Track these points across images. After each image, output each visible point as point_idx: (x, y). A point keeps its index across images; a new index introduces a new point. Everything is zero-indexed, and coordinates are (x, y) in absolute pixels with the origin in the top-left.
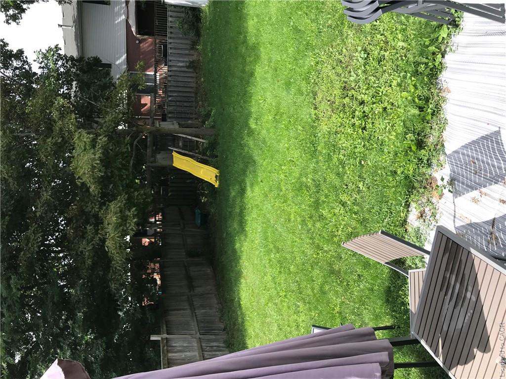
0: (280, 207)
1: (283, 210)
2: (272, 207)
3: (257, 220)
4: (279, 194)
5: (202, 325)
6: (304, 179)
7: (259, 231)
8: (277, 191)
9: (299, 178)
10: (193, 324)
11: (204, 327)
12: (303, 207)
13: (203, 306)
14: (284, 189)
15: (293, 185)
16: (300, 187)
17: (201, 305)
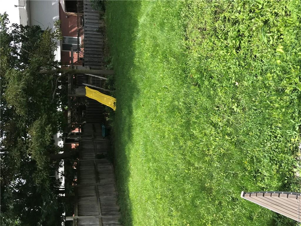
0: (156, 126)
1: (159, 128)
2: (151, 125)
3: (140, 135)
4: (155, 116)
5: (104, 208)
6: (176, 103)
7: (141, 143)
8: (154, 113)
9: (172, 102)
10: (97, 207)
11: (105, 209)
12: (175, 126)
13: (105, 193)
14: (159, 111)
15: (166, 108)
16: (173, 110)
17: (103, 192)
